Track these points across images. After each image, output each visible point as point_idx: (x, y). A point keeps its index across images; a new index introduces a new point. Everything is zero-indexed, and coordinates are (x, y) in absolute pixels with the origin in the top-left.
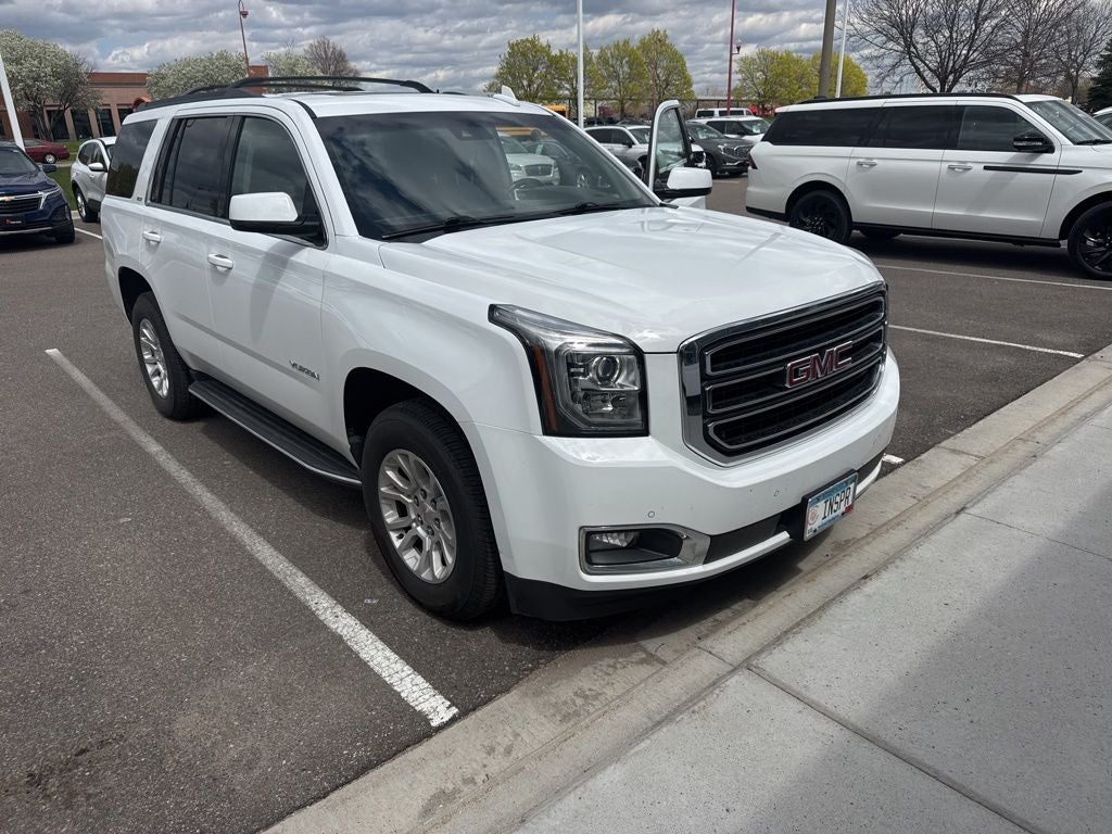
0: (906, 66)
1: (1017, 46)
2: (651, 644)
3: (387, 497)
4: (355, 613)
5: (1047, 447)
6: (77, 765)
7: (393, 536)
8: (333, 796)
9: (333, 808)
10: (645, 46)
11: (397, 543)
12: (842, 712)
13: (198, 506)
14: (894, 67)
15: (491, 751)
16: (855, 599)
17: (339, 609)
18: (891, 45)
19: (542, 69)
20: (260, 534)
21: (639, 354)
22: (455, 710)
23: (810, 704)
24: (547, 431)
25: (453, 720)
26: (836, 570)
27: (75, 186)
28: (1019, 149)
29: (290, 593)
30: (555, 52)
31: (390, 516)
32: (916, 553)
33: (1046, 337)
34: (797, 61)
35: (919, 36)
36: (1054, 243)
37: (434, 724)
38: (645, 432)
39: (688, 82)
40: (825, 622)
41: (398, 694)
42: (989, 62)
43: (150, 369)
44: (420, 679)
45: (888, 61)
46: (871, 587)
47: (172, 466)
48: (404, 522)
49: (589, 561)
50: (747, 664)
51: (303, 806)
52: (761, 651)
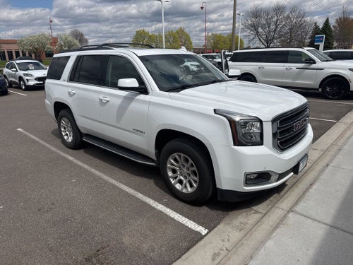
0: (257, 39)
1: (288, 33)
2: (255, 208)
3: (169, 168)
4: (162, 204)
5: (342, 147)
6: (99, 255)
7: (171, 180)
8: (183, 257)
9: (185, 260)
10: (178, 32)
11: (173, 182)
12: (324, 221)
13: (95, 175)
14: (253, 39)
15: (223, 241)
16: (311, 190)
17: (156, 203)
18: (252, 32)
19: (146, 39)
20: (121, 182)
21: (261, 122)
22: (207, 230)
23: (315, 220)
24: (235, 145)
25: (208, 233)
26: (302, 183)
27: (5, 76)
28: (307, 63)
29: (139, 199)
30: (150, 34)
31: (170, 174)
32: (322, 177)
33: (324, 116)
34: (223, 37)
35: (260, 30)
36: (317, 89)
37: (203, 234)
38: (262, 144)
39: (191, 43)
40: (306, 197)
41: (187, 227)
42: (280, 37)
43: (63, 134)
44: (192, 222)
45: (252, 37)
46: (315, 187)
47: (80, 164)
48: (175, 175)
49: (246, 183)
50: (291, 210)
51: (175, 261)
52: (293, 206)
